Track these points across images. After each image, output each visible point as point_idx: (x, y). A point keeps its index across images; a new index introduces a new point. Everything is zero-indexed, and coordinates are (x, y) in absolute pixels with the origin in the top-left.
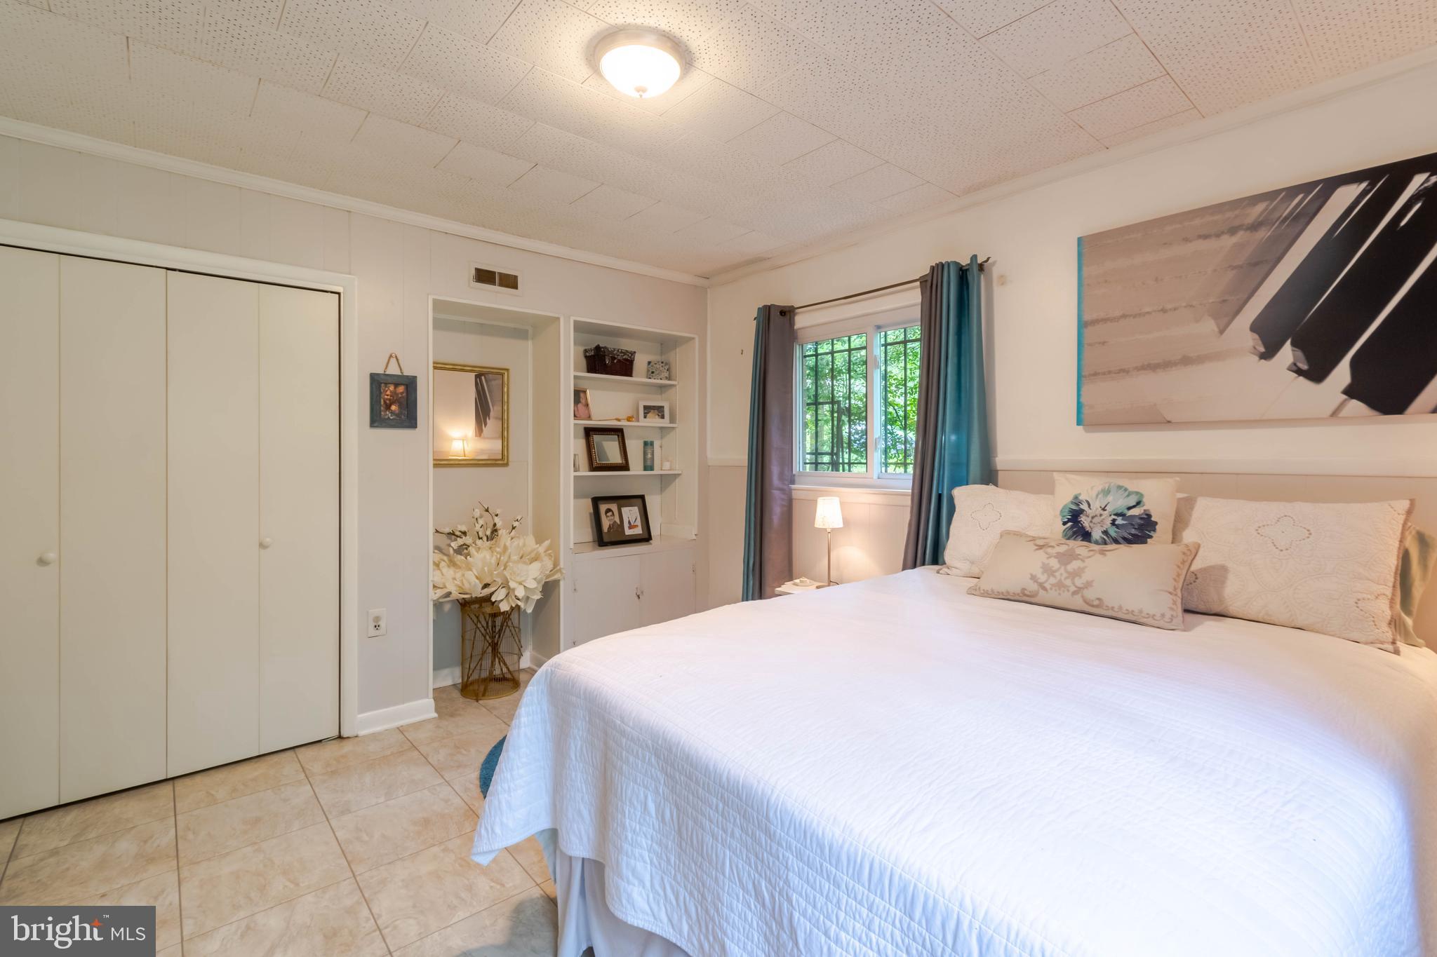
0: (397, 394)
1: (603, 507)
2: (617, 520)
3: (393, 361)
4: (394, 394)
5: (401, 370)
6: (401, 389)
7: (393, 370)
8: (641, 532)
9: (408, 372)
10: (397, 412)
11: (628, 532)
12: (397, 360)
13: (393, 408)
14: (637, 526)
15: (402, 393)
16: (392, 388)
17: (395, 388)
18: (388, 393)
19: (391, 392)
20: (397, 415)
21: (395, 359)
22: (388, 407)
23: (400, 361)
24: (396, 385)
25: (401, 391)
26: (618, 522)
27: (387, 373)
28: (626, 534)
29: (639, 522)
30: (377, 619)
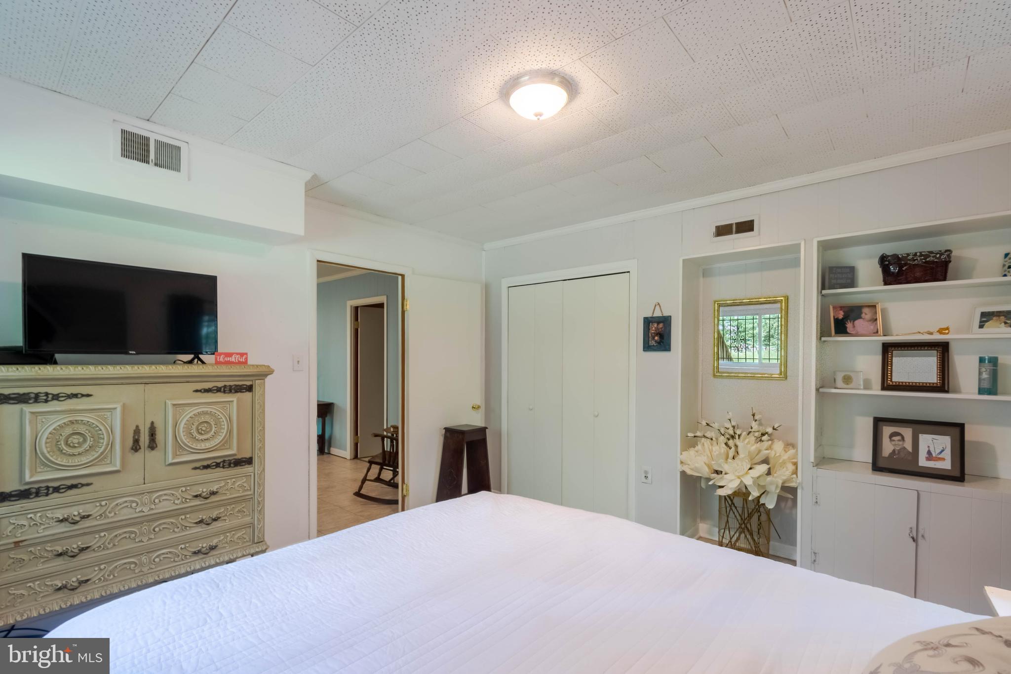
0: (658, 329)
1: (887, 430)
2: (908, 445)
3: (658, 307)
4: (657, 329)
5: (662, 312)
6: (661, 325)
7: (658, 314)
8: (949, 468)
9: (666, 314)
10: (658, 341)
11: (923, 462)
12: (660, 306)
13: (656, 338)
14: (943, 459)
15: (661, 328)
16: (656, 325)
17: (657, 325)
18: (654, 329)
19: (655, 328)
20: (658, 343)
21: (658, 306)
22: (653, 338)
23: (661, 307)
24: (658, 323)
25: (661, 327)
26: (910, 449)
27: (654, 316)
28: (920, 465)
29: (947, 454)
30: (646, 472)
